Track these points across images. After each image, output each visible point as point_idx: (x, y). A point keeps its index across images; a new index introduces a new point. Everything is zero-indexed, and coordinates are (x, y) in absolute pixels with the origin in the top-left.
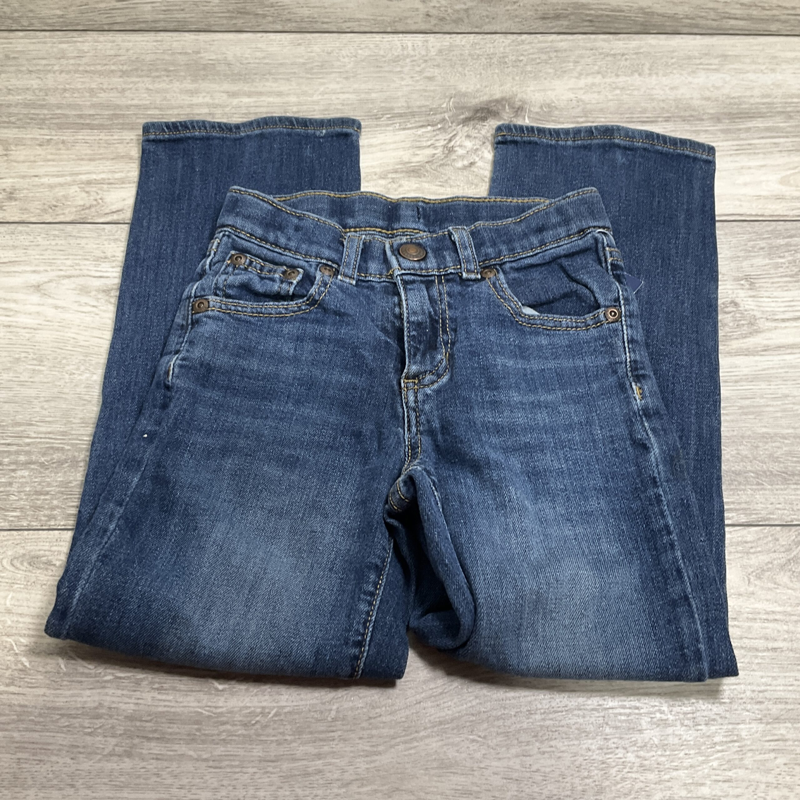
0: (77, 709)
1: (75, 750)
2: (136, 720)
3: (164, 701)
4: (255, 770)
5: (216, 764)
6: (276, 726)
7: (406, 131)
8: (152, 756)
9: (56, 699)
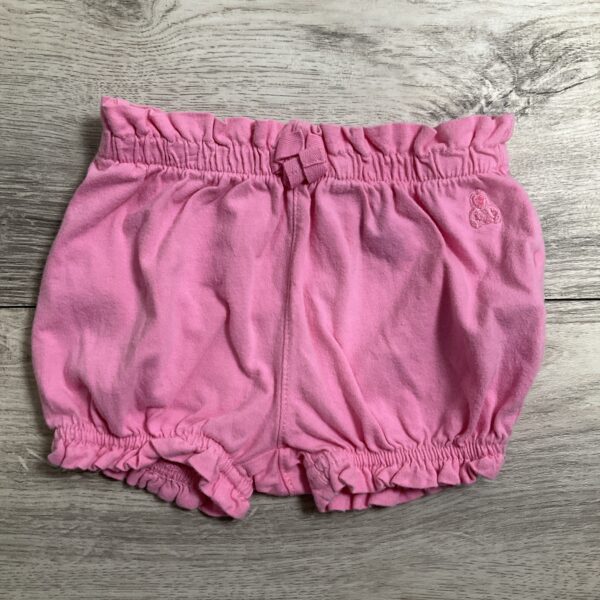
0: (48, 510)
1: (55, 551)
2: (112, 520)
3: (140, 500)
4: (240, 568)
5: (200, 563)
6: (258, 525)
9: (24, 500)
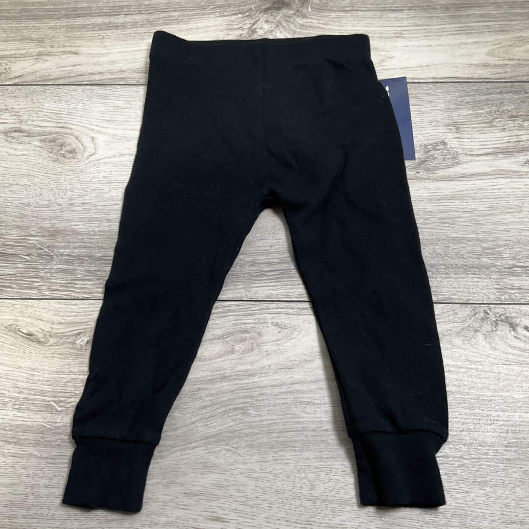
7: (224, 18)
8: (10, 454)
